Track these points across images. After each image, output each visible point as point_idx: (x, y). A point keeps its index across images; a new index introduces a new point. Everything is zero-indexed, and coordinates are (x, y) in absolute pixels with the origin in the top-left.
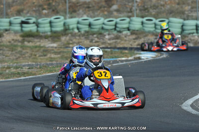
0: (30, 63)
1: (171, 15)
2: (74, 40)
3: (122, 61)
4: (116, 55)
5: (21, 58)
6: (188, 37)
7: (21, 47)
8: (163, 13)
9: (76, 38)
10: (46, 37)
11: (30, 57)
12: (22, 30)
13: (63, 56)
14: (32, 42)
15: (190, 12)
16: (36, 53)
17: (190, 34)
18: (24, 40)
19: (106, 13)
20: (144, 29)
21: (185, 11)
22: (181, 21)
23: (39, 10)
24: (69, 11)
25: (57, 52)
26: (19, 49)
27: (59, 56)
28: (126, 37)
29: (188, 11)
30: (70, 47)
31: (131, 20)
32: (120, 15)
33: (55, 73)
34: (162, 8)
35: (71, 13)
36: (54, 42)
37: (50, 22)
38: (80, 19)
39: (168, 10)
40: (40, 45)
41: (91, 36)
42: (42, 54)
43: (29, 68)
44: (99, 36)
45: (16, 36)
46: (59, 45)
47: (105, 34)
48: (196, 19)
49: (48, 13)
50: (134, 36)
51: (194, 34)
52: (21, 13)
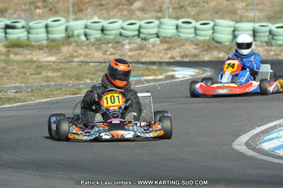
0: (17, 85)
1: (218, 15)
2: (80, 52)
3: (148, 81)
4: (140, 73)
5: (5, 78)
7: (5, 62)
8: (207, 12)
9: (82, 49)
10: (41, 48)
11: (17, 76)
12: (6, 37)
13: (64, 74)
14: (20, 54)
15: (244, 11)
16: (25, 71)
18: (8, 51)
19: (125, 13)
20: (179, 36)
21: (237, 9)
22: (232, 23)
23: (30, 9)
24: (73, 11)
25: (56, 69)
26: (3, 65)
27: (59, 74)
28: (153, 46)
29: (241, 10)
30: (73, 62)
31: (161, 23)
32: (145, 16)
33: (53, 99)
34: (205, 5)
35: (76, 14)
36: (50, 54)
37: (47, 27)
38: (89, 22)
39: (213, 9)
40: (32, 58)
41: (104, 45)
42: (35, 72)
43: (16, 92)
44: (115, 46)
46: (59, 59)
47: (124, 42)
48: (254, 22)
49: (43, 13)
50: (165, 46)
52: (5, 14)
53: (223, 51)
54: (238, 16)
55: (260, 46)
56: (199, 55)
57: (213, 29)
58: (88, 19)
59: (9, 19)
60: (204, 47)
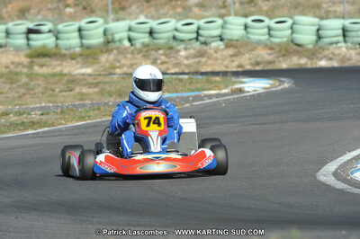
0: (43, 105)
1: (297, 11)
2: (123, 61)
3: (210, 97)
4: (199, 86)
5: (27, 96)
6: (328, 49)
7: (28, 76)
8: (283, 7)
9: (125, 57)
10: (73, 57)
11: (43, 93)
12: (28, 44)
13: (103, 89)
14: (47, 66)
15: (330, 4)
16: (54, 86)
17: (331, 44)
18: (32, 62)
19: (180, 10)
20: (248, 38)
21: (322, 3)
22: (316, 20)
23: (58, 8)
24: (113, 9)
25: (92, 83)
26: (24, 80)
27: (96, 90)
28: (216, 52)
29: (326, 3)
30: (115, 74)
31: (225, 23)
32: (204, 13)
33: (89, 121)
35: (117, 12)
36: (85, 64)
37: (80, 30)
38: (133, 23)
39: (291, 3)
40: (62, 71)
41: (153, 52)
42: (66, 88)
43: (42, 114)
44: (168, 52)
45: (18, 56)
46: (96, 71)
47: (179, 48)
48: (343, 18)
49: (75, 12)
50: (231, 51)
51: (339, 45)
52: (27, 14)
53: (304, 56)
54: (323, 11)
55: (351, 49)
56: (274, 62)
57: (292, 28)
58: (131, 20)
59: (32, 21)
60: (280, 51)
